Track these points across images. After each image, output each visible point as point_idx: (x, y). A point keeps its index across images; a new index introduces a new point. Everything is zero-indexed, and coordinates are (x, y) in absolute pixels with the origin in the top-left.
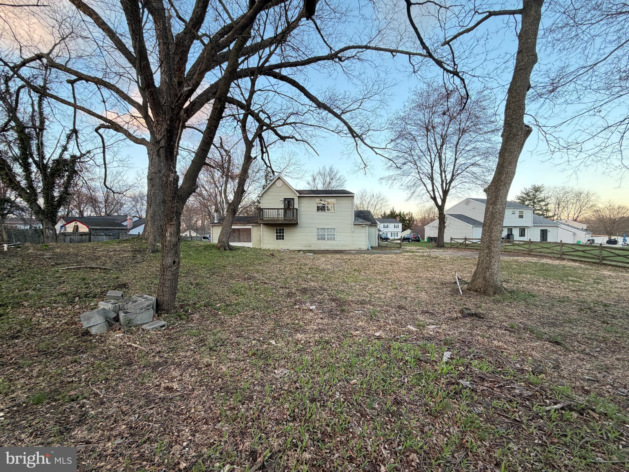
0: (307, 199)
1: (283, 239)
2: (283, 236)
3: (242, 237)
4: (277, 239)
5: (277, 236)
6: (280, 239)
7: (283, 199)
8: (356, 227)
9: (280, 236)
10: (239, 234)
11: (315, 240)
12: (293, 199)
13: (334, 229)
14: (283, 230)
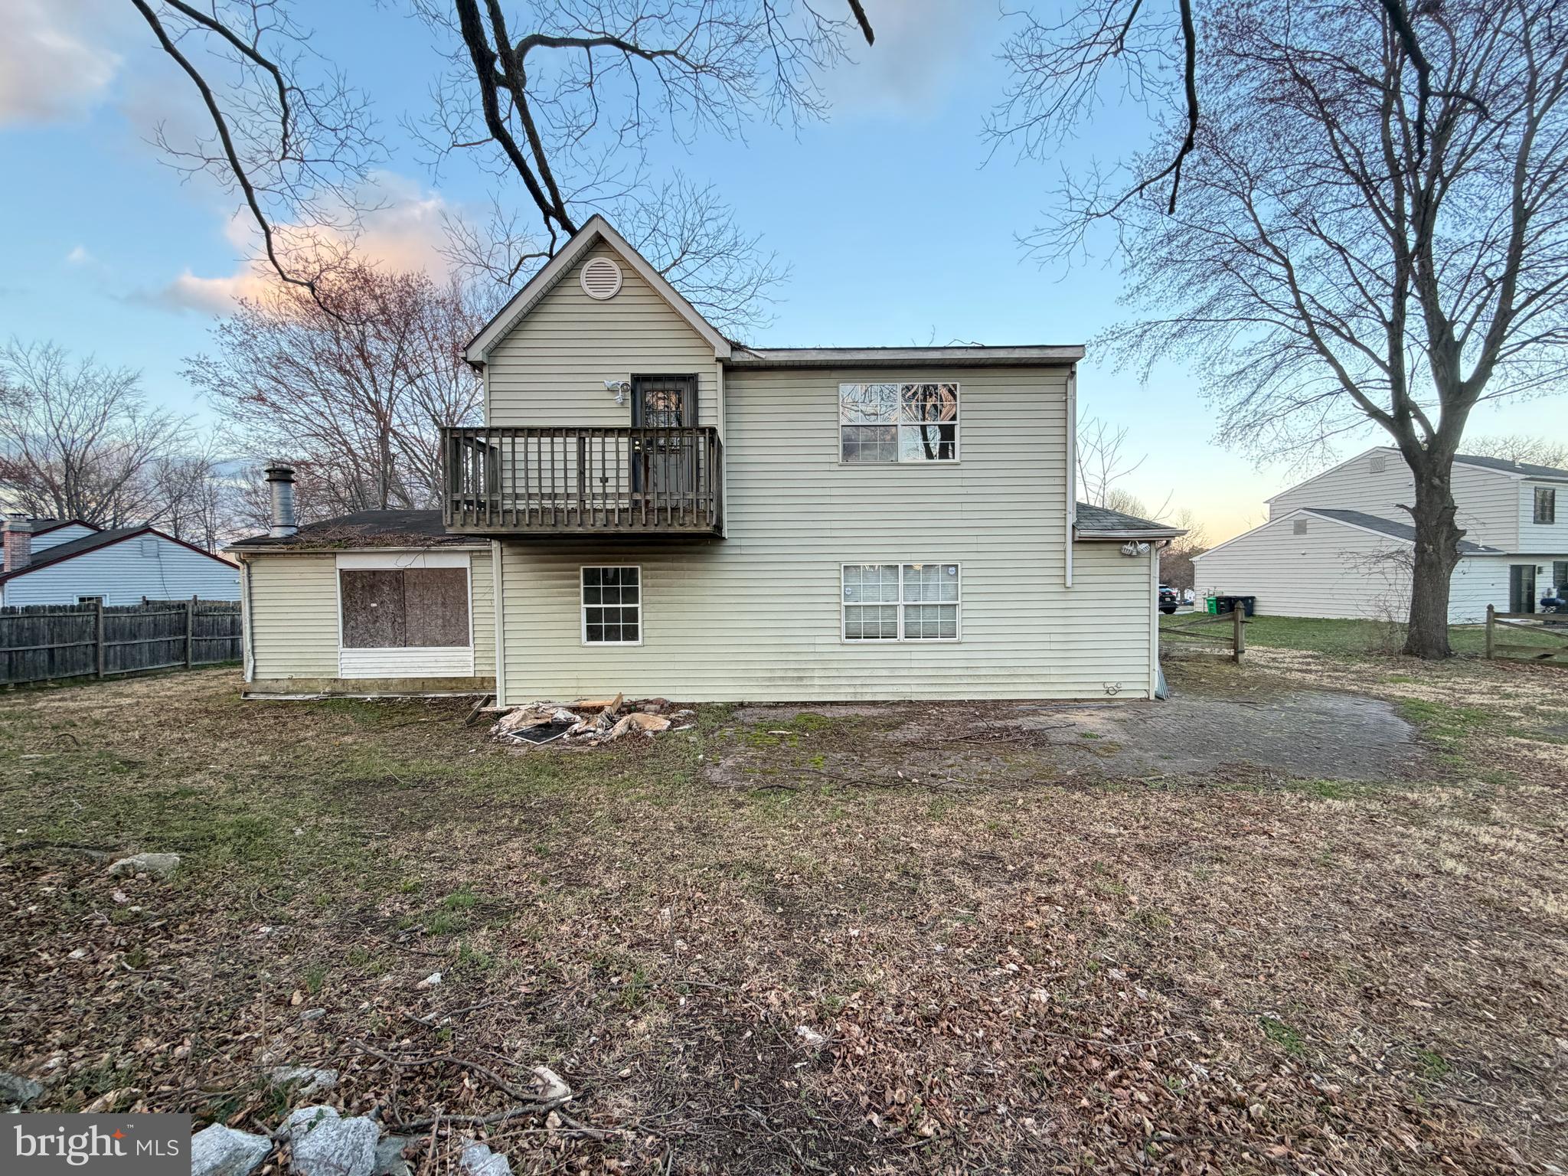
0: (780, 380)
1: (631, 634)
2: (632, 615)
3: (414, 613)
4: (594, 634)
5: (592, 615)
6: (612, 634)
7: (628, 380)
8: (1089, 554)
9: (612, 614)
10: (402, 605)
11: (829, 639)
12: (691, 379)
13: (951, 569)
14: (631, 576)
